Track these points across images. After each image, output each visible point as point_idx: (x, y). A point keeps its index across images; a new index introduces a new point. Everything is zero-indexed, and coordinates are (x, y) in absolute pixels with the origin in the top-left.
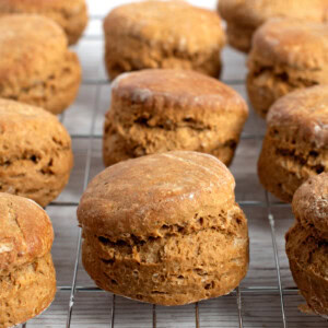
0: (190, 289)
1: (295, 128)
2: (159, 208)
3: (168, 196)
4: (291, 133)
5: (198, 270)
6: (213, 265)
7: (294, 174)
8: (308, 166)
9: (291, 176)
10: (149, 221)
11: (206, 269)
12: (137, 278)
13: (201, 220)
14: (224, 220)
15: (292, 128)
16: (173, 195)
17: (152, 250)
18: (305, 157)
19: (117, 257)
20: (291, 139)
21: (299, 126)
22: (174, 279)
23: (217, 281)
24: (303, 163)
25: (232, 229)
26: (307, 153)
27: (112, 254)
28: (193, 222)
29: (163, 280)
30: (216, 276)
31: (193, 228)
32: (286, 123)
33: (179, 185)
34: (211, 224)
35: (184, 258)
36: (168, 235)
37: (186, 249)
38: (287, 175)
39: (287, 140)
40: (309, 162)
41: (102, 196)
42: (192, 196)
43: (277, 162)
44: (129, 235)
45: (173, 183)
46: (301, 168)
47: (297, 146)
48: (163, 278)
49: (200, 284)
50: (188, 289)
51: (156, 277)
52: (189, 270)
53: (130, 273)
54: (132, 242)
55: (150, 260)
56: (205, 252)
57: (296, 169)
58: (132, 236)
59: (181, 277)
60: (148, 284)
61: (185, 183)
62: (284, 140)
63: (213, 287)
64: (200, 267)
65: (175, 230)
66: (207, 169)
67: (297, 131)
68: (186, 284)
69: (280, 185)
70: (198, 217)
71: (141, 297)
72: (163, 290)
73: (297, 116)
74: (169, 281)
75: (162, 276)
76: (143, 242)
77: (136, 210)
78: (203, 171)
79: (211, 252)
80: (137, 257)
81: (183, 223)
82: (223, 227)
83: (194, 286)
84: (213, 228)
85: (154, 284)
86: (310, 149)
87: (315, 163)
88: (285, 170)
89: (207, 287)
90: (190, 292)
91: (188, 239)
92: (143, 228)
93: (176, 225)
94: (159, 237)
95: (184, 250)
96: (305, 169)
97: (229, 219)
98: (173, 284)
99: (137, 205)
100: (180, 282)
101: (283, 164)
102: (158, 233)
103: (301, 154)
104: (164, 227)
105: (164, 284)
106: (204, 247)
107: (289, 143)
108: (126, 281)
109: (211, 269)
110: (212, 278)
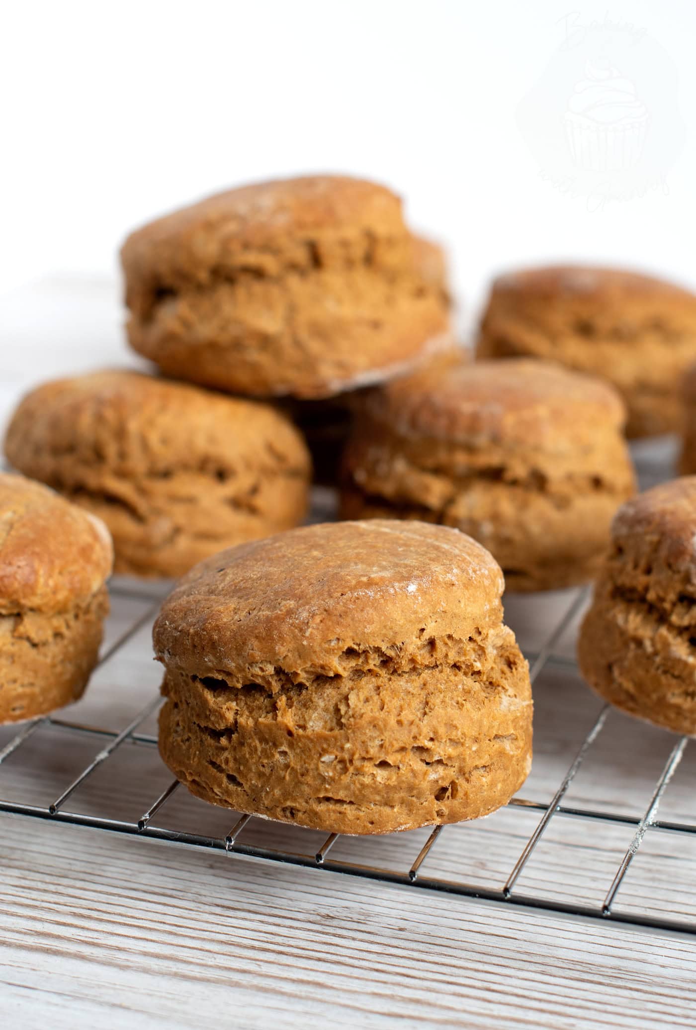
0: (402, 794)
1: (655, 538)
2: (340, 608)
3: (360, 585)
4: (646, 549)
5: (421, 749)
6: (454, 742)
7: (639, 643)
8: (671, 627)
9: (632, 646)
10: (318, 637)
11: (440, 750)
12: (287, 766)
13: (432, 643)
14: (481, 651)
15: (649, 538)
16: (370, 584)
17: (322, 704)
18: (667, 606)
19: (242, 720)
20: (643, 563)
21: (663, 534)
22: (369, 767)
23: (461, 781)
24: (663, 619)
25: (496, 676)
26: (672, 596)
27: (230, 716)
28: (414, 645)
29: (345, 770)
30: (462, 771)
31: (413, 660)
32: (639, 529)
33: (384, 568)
34: (453, 657)
35: (392, 721)
36: (358, 673)
37: (396, 703)
38: (626, 645)
39: (636, 566)
40: (674, 619)
41: (211, 592)
42: (412, 588)
43: (610, 616)
44: (270, 669)
45: (371, 565)
46: (656, 630)
47: (652, 578)
48: (344, 764)
49: (425, 785)
50: (397, 796)
51: (329, 764)
52: (403, 749)
53: (270, 756)
54: (276, 687)
55: (316, 723)
56: (439, 711)
57: (646, 632)
58: (279, 671)
59: (384, 764)
60: (309, 779)
61: (397, 565)
62: (630, 567)
63: (453, 795)
64: (428, 744)
65: (374, 662)
66: (446, 546)
67: (656, 547)
68: (393, 782)
69: (610, 667)
70: (426, 636)
71: (293, 812)
72: (341, 795)
73: (663, 514)
74: (359, 772)
75: (342, 761)
76: (301, 686)
77: (290, 613)
78: (437, 548)
79: (453, 712)
80: (288, 718)
81: (393, 646)
82: (478, 666)
83: (411, 788)
84: (456, 666)
85: (324, 780)
86: (679, 587)
87: (686, 621)
88: (622, 633)
89: (441, 794)
90: (402, 802)
91: (401, 683)
92: (302, 653)
93: (378, 650)
94: (338, 676)
95: (393, 704)
96: (664, 631)
97: (491, 652)
98: (367, 780)
99: (292, 604)
100: (381, 775)
101: (620, 620)
102: (338, 665)
103: (662, 600)
104: (350, 653)
105: (346, 779)
106: (436, 700)
107: (639, 572)
108: (261, 775)
109: (451, 751)
110: (452, 773)
